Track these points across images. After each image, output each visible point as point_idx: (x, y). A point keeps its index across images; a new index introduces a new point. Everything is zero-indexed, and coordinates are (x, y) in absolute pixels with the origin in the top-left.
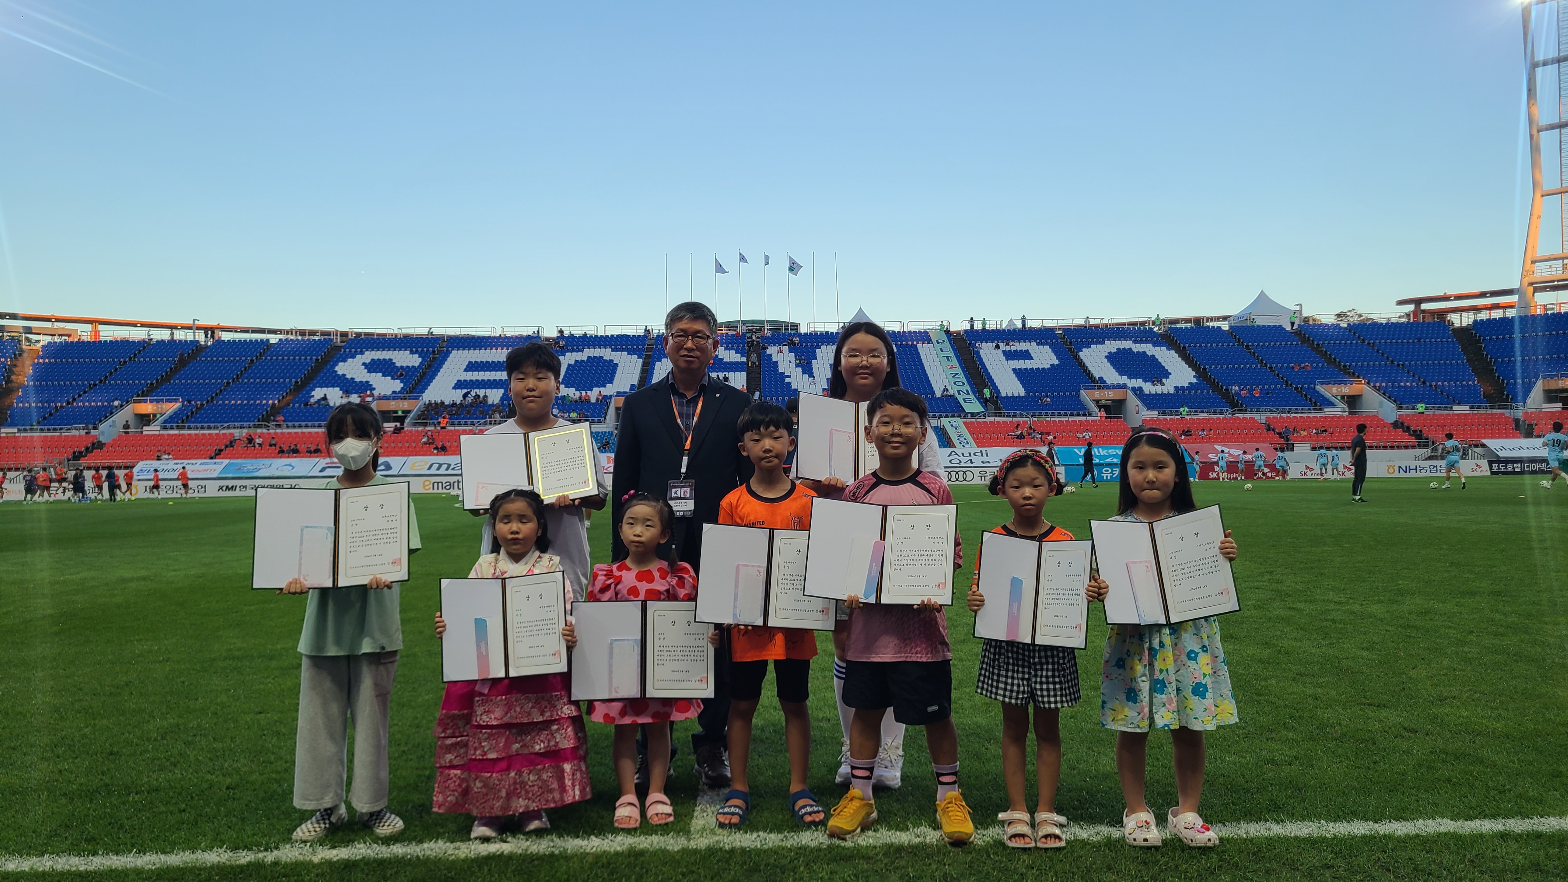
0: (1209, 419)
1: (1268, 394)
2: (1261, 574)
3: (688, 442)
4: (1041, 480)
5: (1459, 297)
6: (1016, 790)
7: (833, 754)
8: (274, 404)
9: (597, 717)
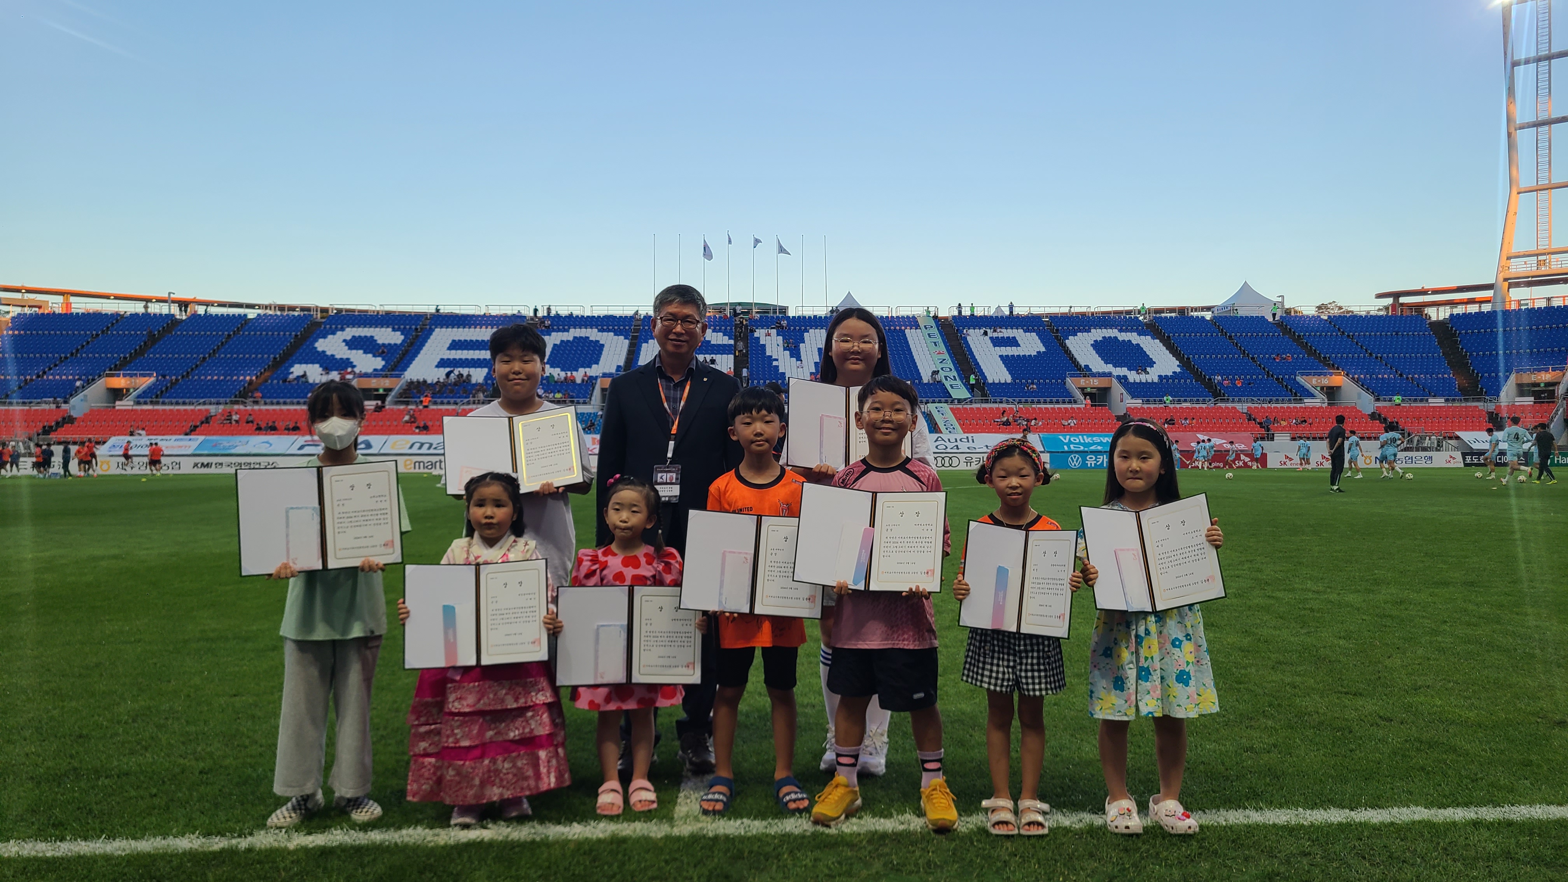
0: (1192, 409)
1: (1250, 384)
2: (1242, 563)
3: (675, 427)
4: (1028, 470)
5: (1436, 292)
6: (1000, 778)
7: (818, 741)
8: (251, 380)
9: (582, 704)
